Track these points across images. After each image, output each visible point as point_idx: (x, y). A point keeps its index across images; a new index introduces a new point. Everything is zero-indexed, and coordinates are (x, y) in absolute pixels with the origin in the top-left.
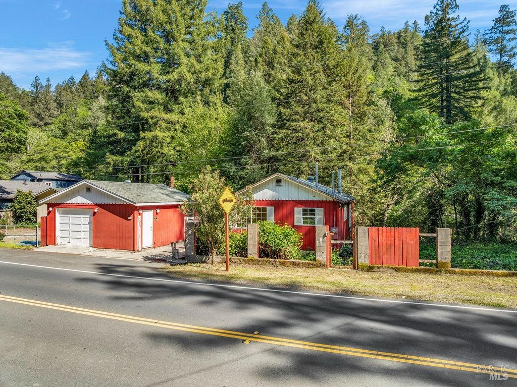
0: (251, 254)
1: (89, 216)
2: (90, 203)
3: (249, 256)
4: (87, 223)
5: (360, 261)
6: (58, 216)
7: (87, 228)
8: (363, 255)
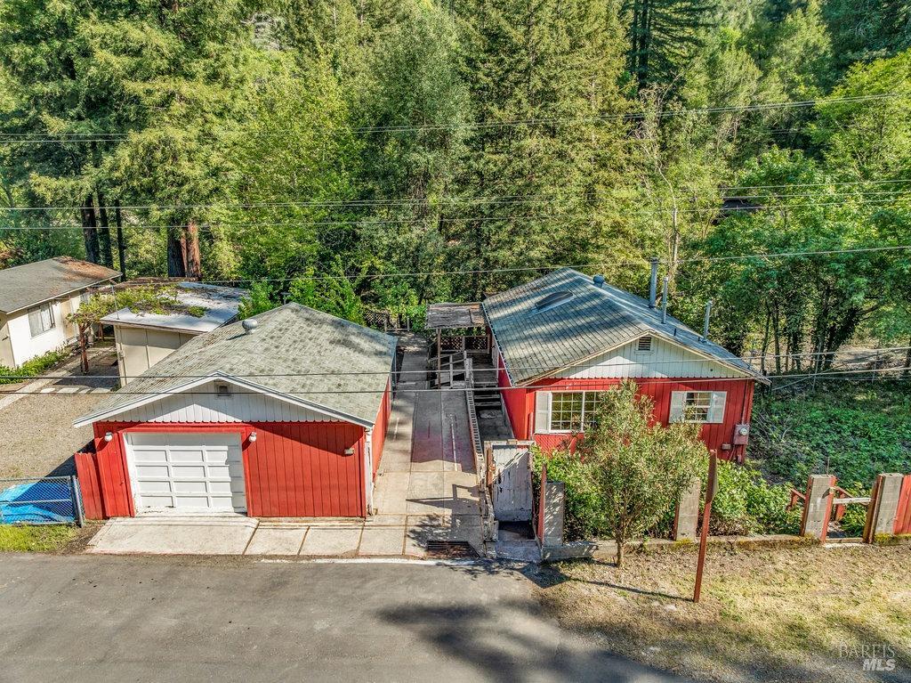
0: (683, 534)
1: (226, 448)
2: (231, 419)
3: (680, 538)
4: (223, 462)
5: (878, 529)
6: (129, 449)
7: (224, 474)
8: (885, 520)
